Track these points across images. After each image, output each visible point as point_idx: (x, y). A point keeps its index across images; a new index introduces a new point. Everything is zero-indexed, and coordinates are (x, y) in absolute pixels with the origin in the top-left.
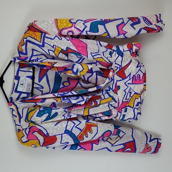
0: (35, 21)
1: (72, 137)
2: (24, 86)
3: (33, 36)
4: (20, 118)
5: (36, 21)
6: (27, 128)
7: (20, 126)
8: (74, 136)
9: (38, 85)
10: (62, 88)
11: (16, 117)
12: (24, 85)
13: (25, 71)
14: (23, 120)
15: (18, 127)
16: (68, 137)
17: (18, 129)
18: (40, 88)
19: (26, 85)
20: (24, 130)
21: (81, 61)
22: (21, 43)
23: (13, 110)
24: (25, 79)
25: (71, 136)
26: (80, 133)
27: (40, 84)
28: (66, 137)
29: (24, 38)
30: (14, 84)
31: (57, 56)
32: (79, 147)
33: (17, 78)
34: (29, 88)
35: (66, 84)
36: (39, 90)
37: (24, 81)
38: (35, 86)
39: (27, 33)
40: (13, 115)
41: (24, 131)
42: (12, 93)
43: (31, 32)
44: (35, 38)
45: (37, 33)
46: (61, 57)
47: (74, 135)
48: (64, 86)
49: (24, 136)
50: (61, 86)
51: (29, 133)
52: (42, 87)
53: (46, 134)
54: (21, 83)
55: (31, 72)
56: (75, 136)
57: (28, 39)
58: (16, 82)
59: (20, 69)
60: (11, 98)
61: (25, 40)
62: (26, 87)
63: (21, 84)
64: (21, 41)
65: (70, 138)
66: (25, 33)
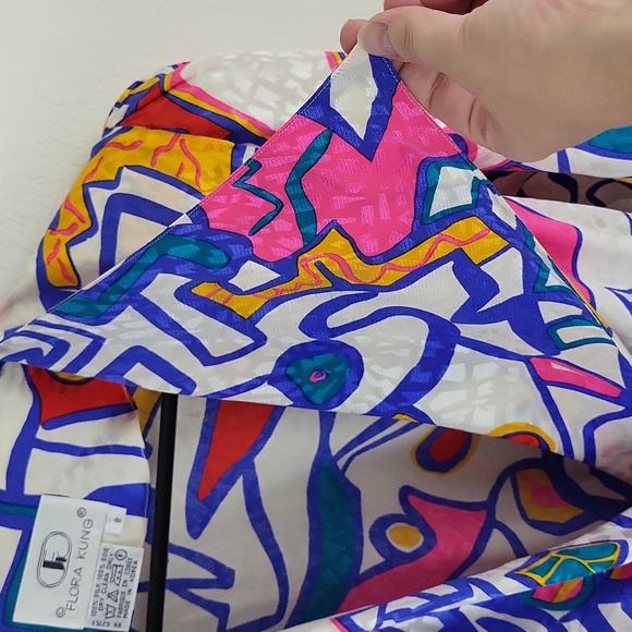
0: (175, 67)
2: (70, 574)
3: (167, 164)
5: (185, 63)
9: (189, 555)
10: (377, 570)
12: (71, 566)
13: (83, 452)
18: (205, 584)
19: (87, 568)
22: (68, 220)
24: (81, 513)
27: (205, 545)
29: (97, 184)
33: (14, 506)
34: (112, 588)
35: (406, 540)
36: (196, 600)
37: (76, 535)
38: (177, 568)
39: (121, 146)
43: (154, 138)
44: (188, 176)
45: (197, 143)
48: (392, 557)
50: (371, 557)
52: (224, 577)
54: (43, 551)
55: (133, 451)
57: (123, 188)
59: (42, 434)
61: (100, 197)
62: (89, 582)
63: (47, 564)
64: (68, 205)
66: (97, 149)
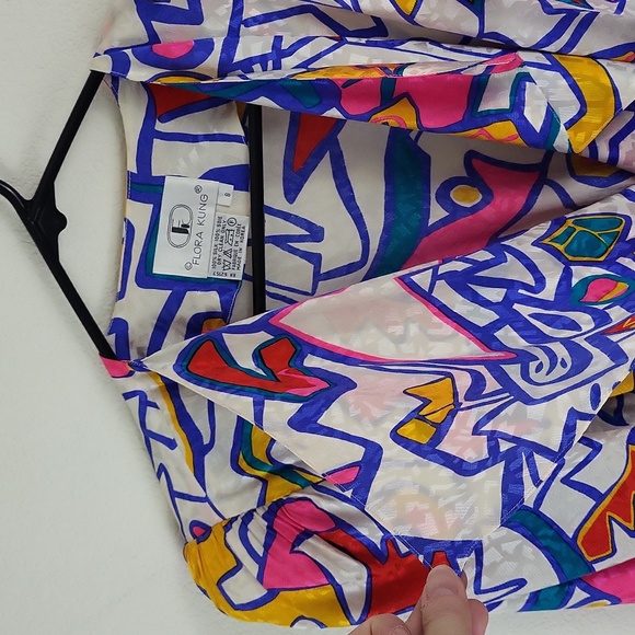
1: (544, 542)
2: (194, 238)
4: (199, 450)
6: (249, 516)
7: (206, 499)
8: (552, 538)
9: (286, 216)
10: (443, 222)
11: (171, 444)
12: (194, 230)
13: (194, 139)
14: (217, 461)
15: (189, 511)
16: (519, 548)
17: (195, 524)
18: (301, 239)
19: (205, 229)
20: (236, 526)
21: (566, 37)
23: (145, 403)
24: (197, 190)
25: (533, 539)
26: (591, 513)
27: (301, 207)
28: (505, 546)
30: (130, 229)
31: (410, 18)
32: (579, 594)
33: (144, 186)
34: (226, 247)
35: (466, 198)
36: (294, 251)
38: (273, 226)
40: (149, 436)
41: (233, 538)
42: (121, 295)
46: (434, 18)
47: (551, 532)
48: (455, 211)
49: (239, 566)
50: (437, 213)
51: (267, 546)
52: (316, 233)
53: (377, 542)
54: (171, 220)
55: (236, 139)
56: (560, 533)
58: (140, 213)
59: (160, 127)
60: (119, 326)
62: (208, 243)
63: (175, 230)
65: (530, 549)
